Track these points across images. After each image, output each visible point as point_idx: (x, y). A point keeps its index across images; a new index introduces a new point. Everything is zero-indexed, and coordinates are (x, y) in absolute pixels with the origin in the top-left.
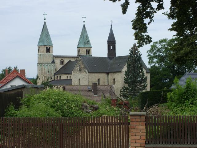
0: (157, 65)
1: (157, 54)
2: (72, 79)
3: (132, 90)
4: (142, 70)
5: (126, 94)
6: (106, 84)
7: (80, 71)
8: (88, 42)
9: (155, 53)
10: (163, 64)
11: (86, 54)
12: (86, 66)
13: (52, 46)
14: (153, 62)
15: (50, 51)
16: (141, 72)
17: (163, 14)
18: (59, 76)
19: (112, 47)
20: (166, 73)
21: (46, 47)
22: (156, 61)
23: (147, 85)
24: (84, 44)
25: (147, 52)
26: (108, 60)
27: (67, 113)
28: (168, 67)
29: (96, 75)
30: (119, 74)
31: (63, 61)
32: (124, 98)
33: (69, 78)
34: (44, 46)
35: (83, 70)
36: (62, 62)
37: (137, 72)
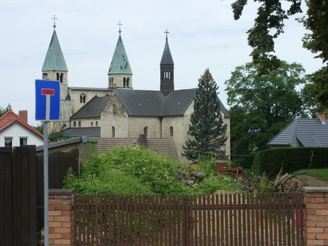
0: (241, 105)
1: (242, 87)
2: (100, 127)
3: (202, 147)
4: (219, 114)
5: (192, 152)
6: (158, 136)
7: (115, 113)
8: (127, 66)
9: (239, 85)
10: (250, 104)
11: (123, 86)
12: (125, 105)
13: (67, 71)
14: (236, 100)
15: (64, 80)
16: (218, 116)
17: (297, 21)
18: (77, 122)
19: (167, 75)
20: (256, 118)
21: (56, 72)
22: (240, 98)
23: (227, 138)
24: (120, 68)
25: (225, 84)
26: (161, 96)
27: (160, 187)
28: (259, 108)
29: (141, 120)
30: (180, 119)
31: (85, 97)
32: (189, 159)
33: (94, 125)
34: (53, 72)
35: (120, 112)
36: (83, 99)
37: (210, 117)
